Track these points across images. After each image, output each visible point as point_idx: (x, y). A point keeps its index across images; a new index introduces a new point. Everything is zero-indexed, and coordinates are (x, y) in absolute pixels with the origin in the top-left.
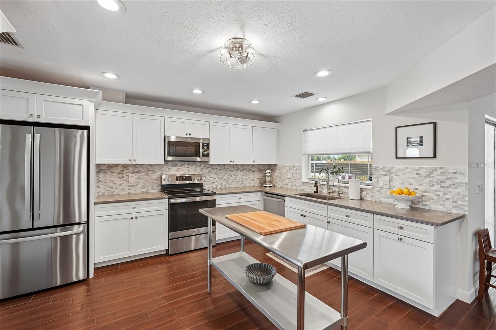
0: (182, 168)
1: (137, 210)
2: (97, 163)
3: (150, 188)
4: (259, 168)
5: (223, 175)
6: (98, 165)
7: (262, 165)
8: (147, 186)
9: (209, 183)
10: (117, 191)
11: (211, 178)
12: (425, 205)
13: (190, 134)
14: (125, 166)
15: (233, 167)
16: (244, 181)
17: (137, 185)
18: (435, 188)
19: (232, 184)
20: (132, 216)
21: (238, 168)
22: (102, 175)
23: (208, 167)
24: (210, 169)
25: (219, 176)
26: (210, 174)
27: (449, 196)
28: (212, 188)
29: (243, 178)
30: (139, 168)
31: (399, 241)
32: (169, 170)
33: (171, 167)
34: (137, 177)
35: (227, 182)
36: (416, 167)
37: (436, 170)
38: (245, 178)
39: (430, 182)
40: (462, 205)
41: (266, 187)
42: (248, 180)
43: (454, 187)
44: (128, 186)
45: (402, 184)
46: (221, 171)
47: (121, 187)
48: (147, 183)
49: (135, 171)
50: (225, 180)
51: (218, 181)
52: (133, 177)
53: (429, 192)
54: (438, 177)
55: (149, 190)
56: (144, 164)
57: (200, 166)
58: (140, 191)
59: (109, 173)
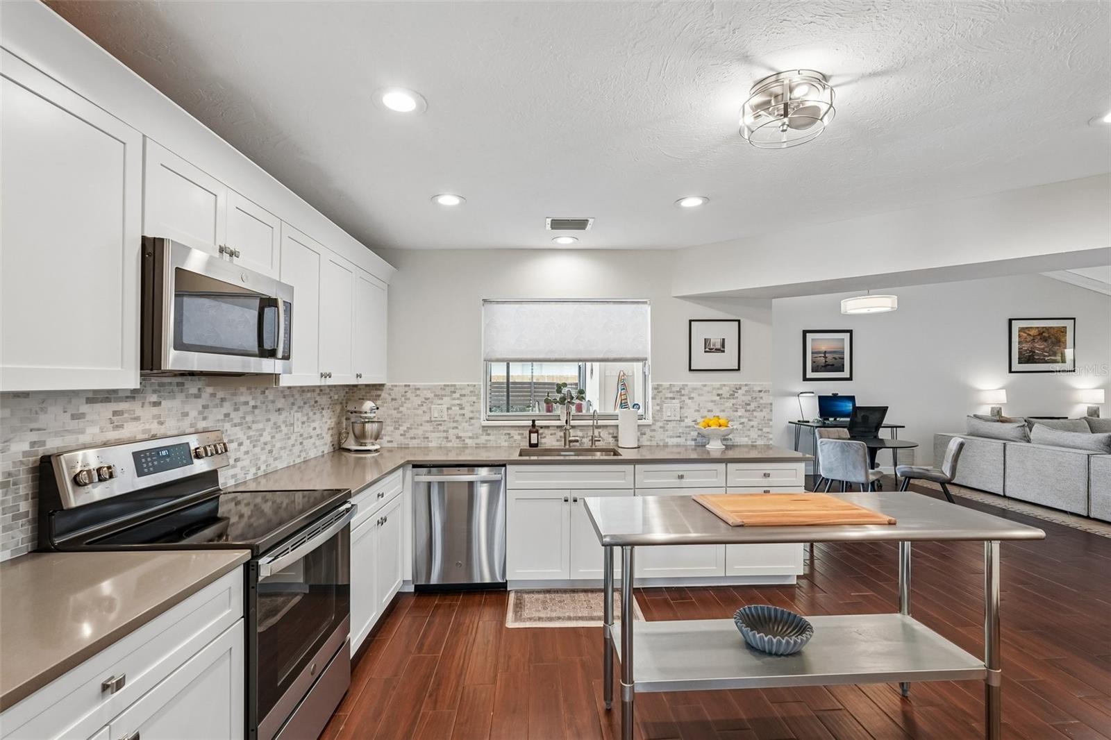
15: (284, 397)
16: (304, 443)
18: (739, 414)
21: (292, 400)
23: (222, 400)
24: (227, 407)
25: (250, 433)
26: (227, 426)
27: (754, 423)
29: (302, 431)
36: (717, 384)
37: (740, 388)
39: (733, 405)
40: (768, 433)
42: (311, 437)
43: (759, 410)
45: (698, 411)
50: (266, 444)
54: (744, 398)
57: (198, 396)
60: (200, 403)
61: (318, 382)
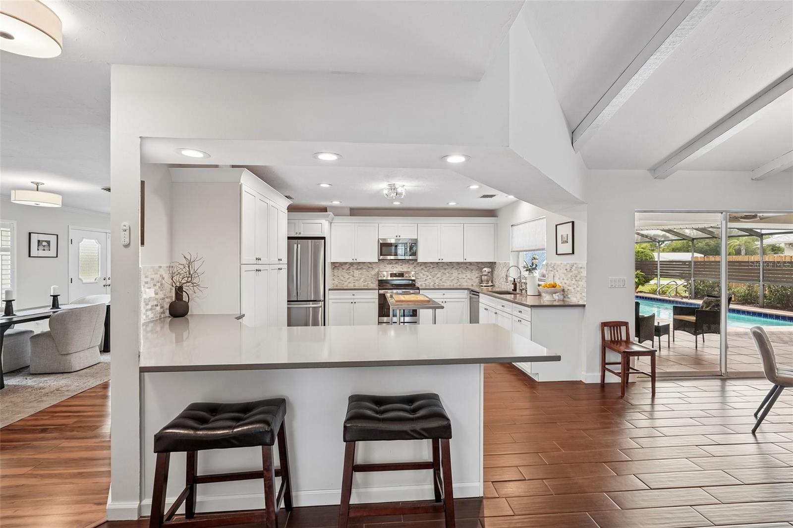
0: (397, 265)
1: (355, 297)
2: (332, 261)
3: (370, 283)
4: (478, 266)
5: (436, 272)
6: (333, 263)
7: (482, 262)
8: (368, 280)
9: (421, 280)
10: (346, 283)
11: (424, 275)
12: (568, 298)
13: (399, 236)
14: (352, 264)
15: (448, 265)
16: (459, 280)
17: (360, 279)
18: (573, 282)
19: (446, 282)
20: (352, 301)
21: (454, 266)
22: (336, 271)
23: (421, 265)
24: (422, 267)
25: (432, 274)
26: (423, 271)
27: (579, 289)
29: (458, 276)
30: (362, 266)
31: (519, 323)
32: (385, 268)
33: (386, 265)
34: (360, 273)
35: (441, 280)
36: (565, 263)
37: (574, 265)
38: (460, 276)
39: (571, 276)
40: (584, 296)
41: (482, 286)
42: (464, 279)
43: (581, 280)
44: (354, 280)
46: (434, 269)
47: (349, 281)
48: (367, 278)
49: (359, 268)
50: (438, 277)
51: (430, 279)
52: (357, 273)
53: (571, 286)
54: (574, 272)
56: (365, 263)
57: (413, 264)
58: (363, 284)
59: (341, 269)
60: (413, 266)
61: (438, 261)
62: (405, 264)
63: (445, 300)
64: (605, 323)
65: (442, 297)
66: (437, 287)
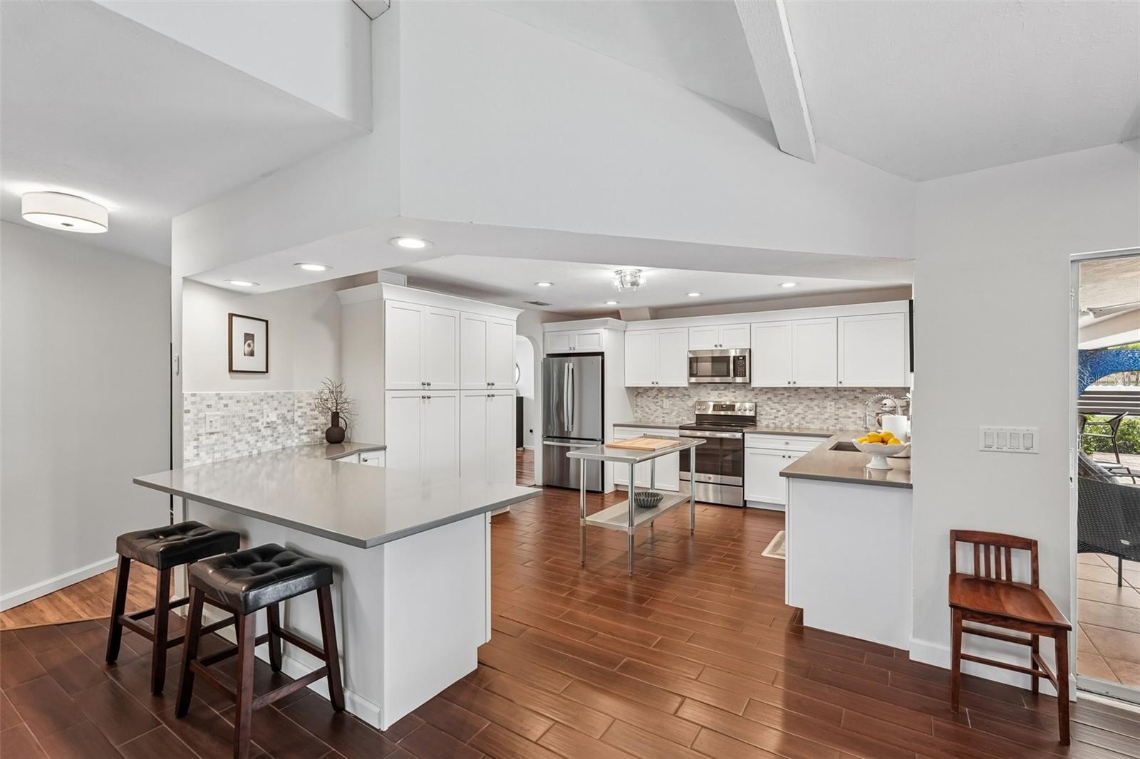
0: (726, 392)
2: (626, 386)
3: (685, 418)
4: (875, 396)
5: (795, 405)
7: (888, 388)
8: (682, 414)
9: (769, 417)
10: (652, 418)
11: (771, 409)
13: (721, 346)
14: (660, 390)
15: (816, 393)
16: (840, 419)
17: (672, 412)
19: (814, 423)
21: (826, 395)
22: (639, 399)
23: (766, 392)
24: (769, 395)
25: (786, 407)
26: (770, 402)
28: (773, 425)
29: (837, 413)
30: (674, 392)
32: (708, 396)
33: (710, 391)
34: (671, 402)
35: (803, 418)
38: (842, 413)
42: (850, 418)
44: (663, 413)
46: (790, 398)
47: (656, 414)
48: (681, 410)
49: (670, 395)
50: (799, 414)
51: (784, 415)
52: (667, 403)
55: (683, 420)
56: (678, 387)
58: (675, 420)
59: (645, 397)
60: (746, 393)
61: (787, 386)
62: (740, 389)
63: (789, 453)
64: (956, 531)
65: (784, 447)
66: (796, 431)
